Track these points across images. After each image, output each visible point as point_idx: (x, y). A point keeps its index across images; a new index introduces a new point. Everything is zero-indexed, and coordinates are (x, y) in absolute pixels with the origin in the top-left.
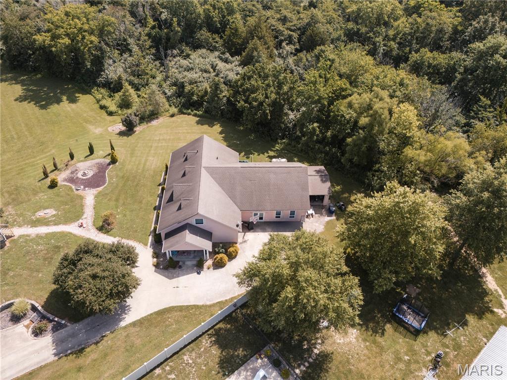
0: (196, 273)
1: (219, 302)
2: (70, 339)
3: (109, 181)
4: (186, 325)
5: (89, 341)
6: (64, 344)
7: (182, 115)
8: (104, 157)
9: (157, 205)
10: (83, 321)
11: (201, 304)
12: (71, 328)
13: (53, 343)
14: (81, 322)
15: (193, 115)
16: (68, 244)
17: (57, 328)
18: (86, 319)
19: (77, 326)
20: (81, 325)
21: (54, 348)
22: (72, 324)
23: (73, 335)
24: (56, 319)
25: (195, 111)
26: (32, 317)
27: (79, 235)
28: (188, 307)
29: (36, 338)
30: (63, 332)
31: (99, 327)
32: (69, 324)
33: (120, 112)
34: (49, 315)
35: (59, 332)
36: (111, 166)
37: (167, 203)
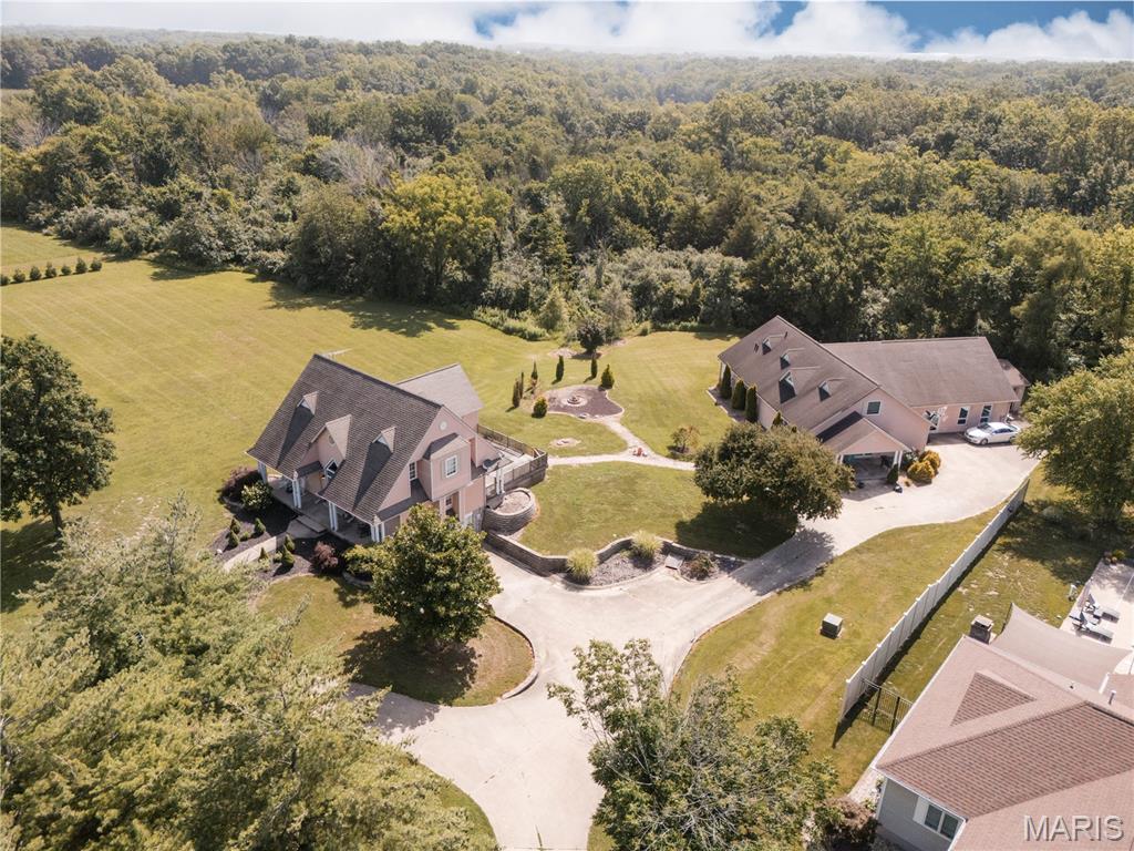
1: (967, 519)
2: (767, 577)
3: (625, 406)
6: (761, 582)
7: (658, 332)
8: (584, 382)
10: (765, 555)
12: (752, 564)
13: (742, 583)
14: (763, 557)
15: (680, 330)
17: (729, 566)
18: (767, 553)
20: (768, 560)
21: (749, 588)
23: (767, 572)
24: (718, 556)
26: (667, 561)
29: (703, 582)
30: (745, 570)
32: (744, 561)
35: (737, 570)
36: (607, 391)
37: (782, 402)
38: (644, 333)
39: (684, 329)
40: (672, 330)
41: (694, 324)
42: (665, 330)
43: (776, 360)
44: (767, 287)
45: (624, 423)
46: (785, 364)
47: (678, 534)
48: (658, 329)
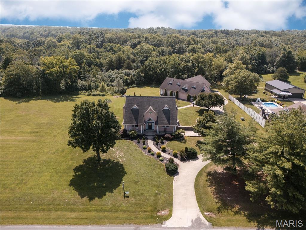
37: (186, 92)
43: (176, 85)
48: (128, 88)
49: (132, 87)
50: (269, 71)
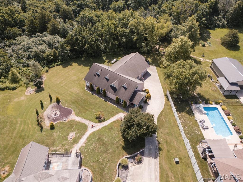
0: (148, 105)
1: (165, 105)
2: (151, 151)
3: (71, 108)
4: (168, 116)
5: (156, 146)
6: (152, 154)
7: (51, 69)
8: (51, 103)
9: (104, 100)
10: (145, 144)
11: (162, 110)
12: (146, 149)
13: (149, 157)
14: (146, 145)
15: (56, 66)
16: (100, 135)
17: (142, 154)
18: (145, 143)
19: (147, 147)
20: (147, 146)
21: (151, 158)
22: (144, 148)
23: (150, 149)
24: (139, 152)
25: (56, 64)
26: (129, 162)
27: (98, 130)
28: (161, 113)
29: (142, 163)
30: (146, 152)
31: (152, 141)
32: (144, 149)
33: (18, 85)
34: (135, 154)
35: (145, 154)
36: (60, 104)
37: (115, 93)
38: (47, 71)
39: (57, 65)
40: (54, 67)
41: (59, 63)
42: (51, 67)
43: (104, 79)
44: (76, 47)
45: (77, 115)
46: (107, 80)
47: (126, 151)
48: (50, 68)
49: (55, 65)
50: (219, 24)
